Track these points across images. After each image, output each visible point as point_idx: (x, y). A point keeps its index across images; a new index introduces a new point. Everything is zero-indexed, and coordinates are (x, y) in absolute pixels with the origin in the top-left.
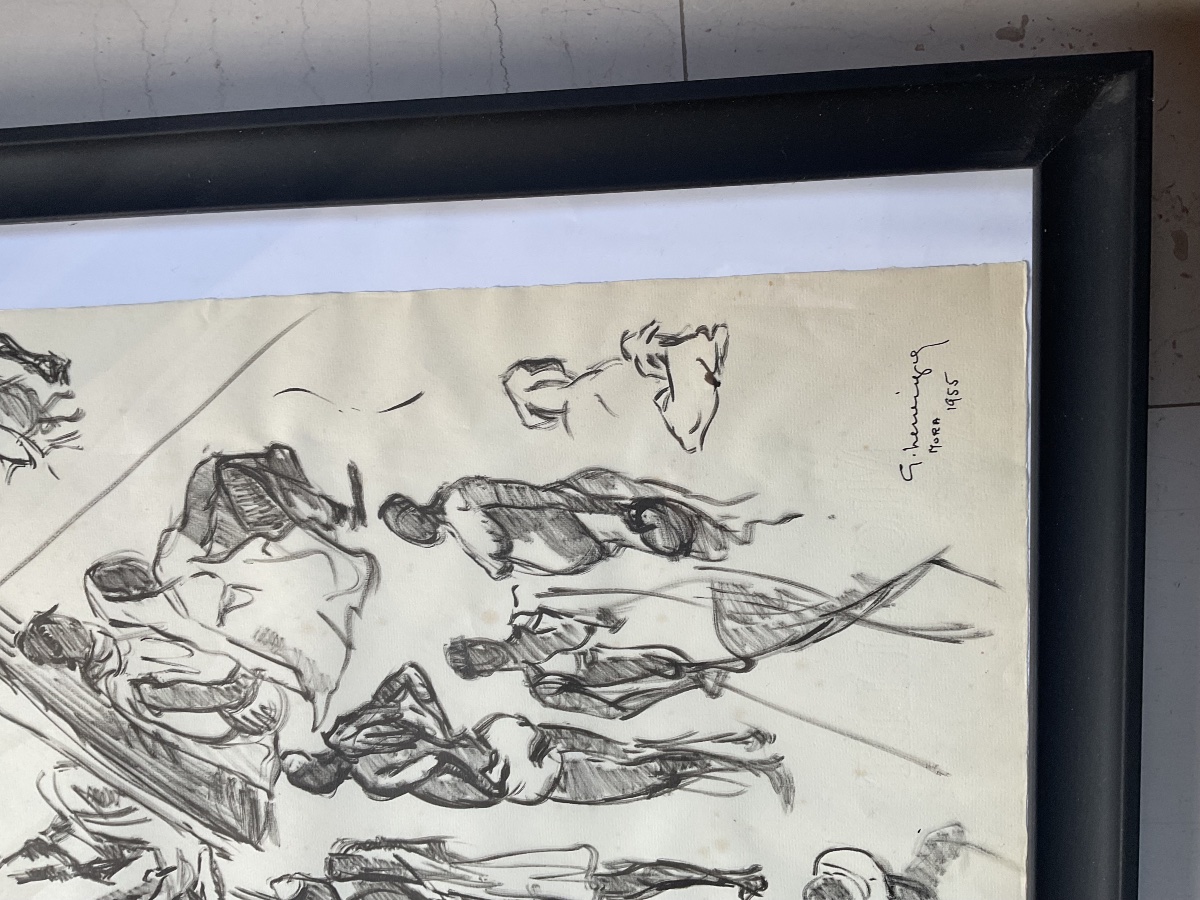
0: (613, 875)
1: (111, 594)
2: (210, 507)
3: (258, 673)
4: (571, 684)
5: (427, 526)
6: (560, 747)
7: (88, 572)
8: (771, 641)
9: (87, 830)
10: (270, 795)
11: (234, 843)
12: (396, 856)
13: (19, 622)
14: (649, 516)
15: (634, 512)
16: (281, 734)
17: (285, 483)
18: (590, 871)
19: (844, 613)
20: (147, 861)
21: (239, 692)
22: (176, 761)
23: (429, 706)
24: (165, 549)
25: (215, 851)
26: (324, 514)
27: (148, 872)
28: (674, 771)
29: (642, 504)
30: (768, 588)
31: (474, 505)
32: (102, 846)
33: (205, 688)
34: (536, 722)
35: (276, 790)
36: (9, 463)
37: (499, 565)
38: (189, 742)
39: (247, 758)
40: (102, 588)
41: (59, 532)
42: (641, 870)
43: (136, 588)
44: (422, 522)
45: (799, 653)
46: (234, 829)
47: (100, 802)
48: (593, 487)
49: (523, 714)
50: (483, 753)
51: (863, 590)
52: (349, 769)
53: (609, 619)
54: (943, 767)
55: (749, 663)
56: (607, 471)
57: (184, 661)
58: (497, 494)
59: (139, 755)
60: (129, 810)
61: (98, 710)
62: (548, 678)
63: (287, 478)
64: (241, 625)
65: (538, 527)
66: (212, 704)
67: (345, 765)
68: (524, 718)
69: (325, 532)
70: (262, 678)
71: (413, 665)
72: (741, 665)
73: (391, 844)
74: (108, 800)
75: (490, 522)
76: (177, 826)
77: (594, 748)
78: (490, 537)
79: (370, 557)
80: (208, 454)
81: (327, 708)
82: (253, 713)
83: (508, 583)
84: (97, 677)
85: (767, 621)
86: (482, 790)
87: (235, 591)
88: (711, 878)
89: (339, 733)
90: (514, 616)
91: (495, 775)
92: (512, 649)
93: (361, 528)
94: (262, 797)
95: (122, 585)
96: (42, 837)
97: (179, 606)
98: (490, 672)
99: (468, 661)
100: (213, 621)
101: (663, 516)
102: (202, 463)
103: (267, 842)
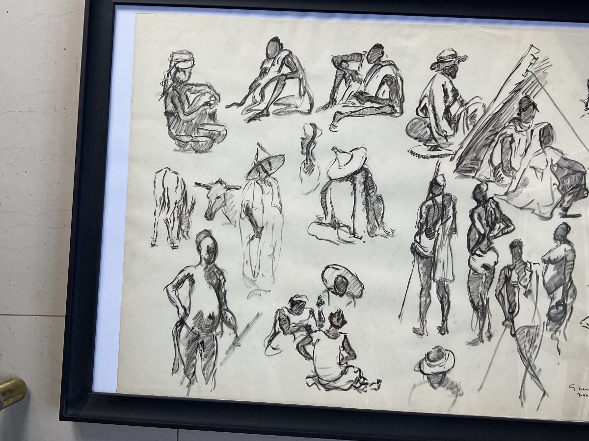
0: (444, 287)
1: (542, 131)
2: (569, 168)
3: (514, 177)
4: (507, 279)
5: (560, 237)
6: (487, 274)
7: (550, 124)
8: (521, 342)
9: (462, 112)
10: (473, 177)
11: (456, 163)
12: (450, 217)
13: (533, 97)
14: (561, 308)
15: (562, 304)
16: (494, 183)
17: (577, 193)
18: (445, 279)
19: (529, 365)
20: (450, 132)
21: (508, 171)
22: (484, 146)
23: (501, 232)
24: (556, 151)
25: (453, 156)
26: (565, 205)
27: (446, 132)
28: (479, 309)
29: (565, 306)
30: (537, 343)
31: (567, 253)
32: (456, 117)
33: (509, 159)
34: (496, 267)
35: (474, 180)
36: (587, 101)
37: (547, 259)
38: (491, 151)
39: (485, 171)
40: (544, 128)
41: (563, 116)
42: (446, 296)
43: (543, 140)
44: (561, 236)
45: (517, 351)
46: (461, 163)
47: (471, 118)
48: (571, 292)
49: (499, 263)
50: (486, 249)
51: (536, 371)
52: (480, 204)
53: (528, 293)
54: (481, 391)
55: (514, 335)
56: (575, 297)
57: (518, 153)
58: (570, 261)
59: (487, 134)
60: (468, 128)
61: (503, 121)
62: (510, 272)
63: (578, 194)
64: (530, 173)
65: (558, 273)
66: (504, 161)
67: (482, 203)
68: (497, 263)
69: (559, 204)
70: (512, 179)
71: (514, 229)
72: (513, 333)
73: (454, 215)
74: (472, 121)
75: (561, 258)
76: (462, 144)
77: (486, 284)
78: (556, 257)
79: (550, 218)
80: (586, 169)
81: (502, 199)
82: (501, 175)
83: (541, 262)
84: (514, 123)
85: (527, 341)
86: (474, 247)
87: (541, 173)
88: (444, 318)
89: (493, 202)
90: (530, 263)
91: (478, 252)
92: (519, 261)
93: (560, 216)
94: (472, 175)
95: (545, 135)
96: (459, 96)
97: (537, 153)
98: (512, 253)
99: (515, 246)
100: (531, 164)
101: (560, 313)
102: (583, 167)
103: (457, 174)
